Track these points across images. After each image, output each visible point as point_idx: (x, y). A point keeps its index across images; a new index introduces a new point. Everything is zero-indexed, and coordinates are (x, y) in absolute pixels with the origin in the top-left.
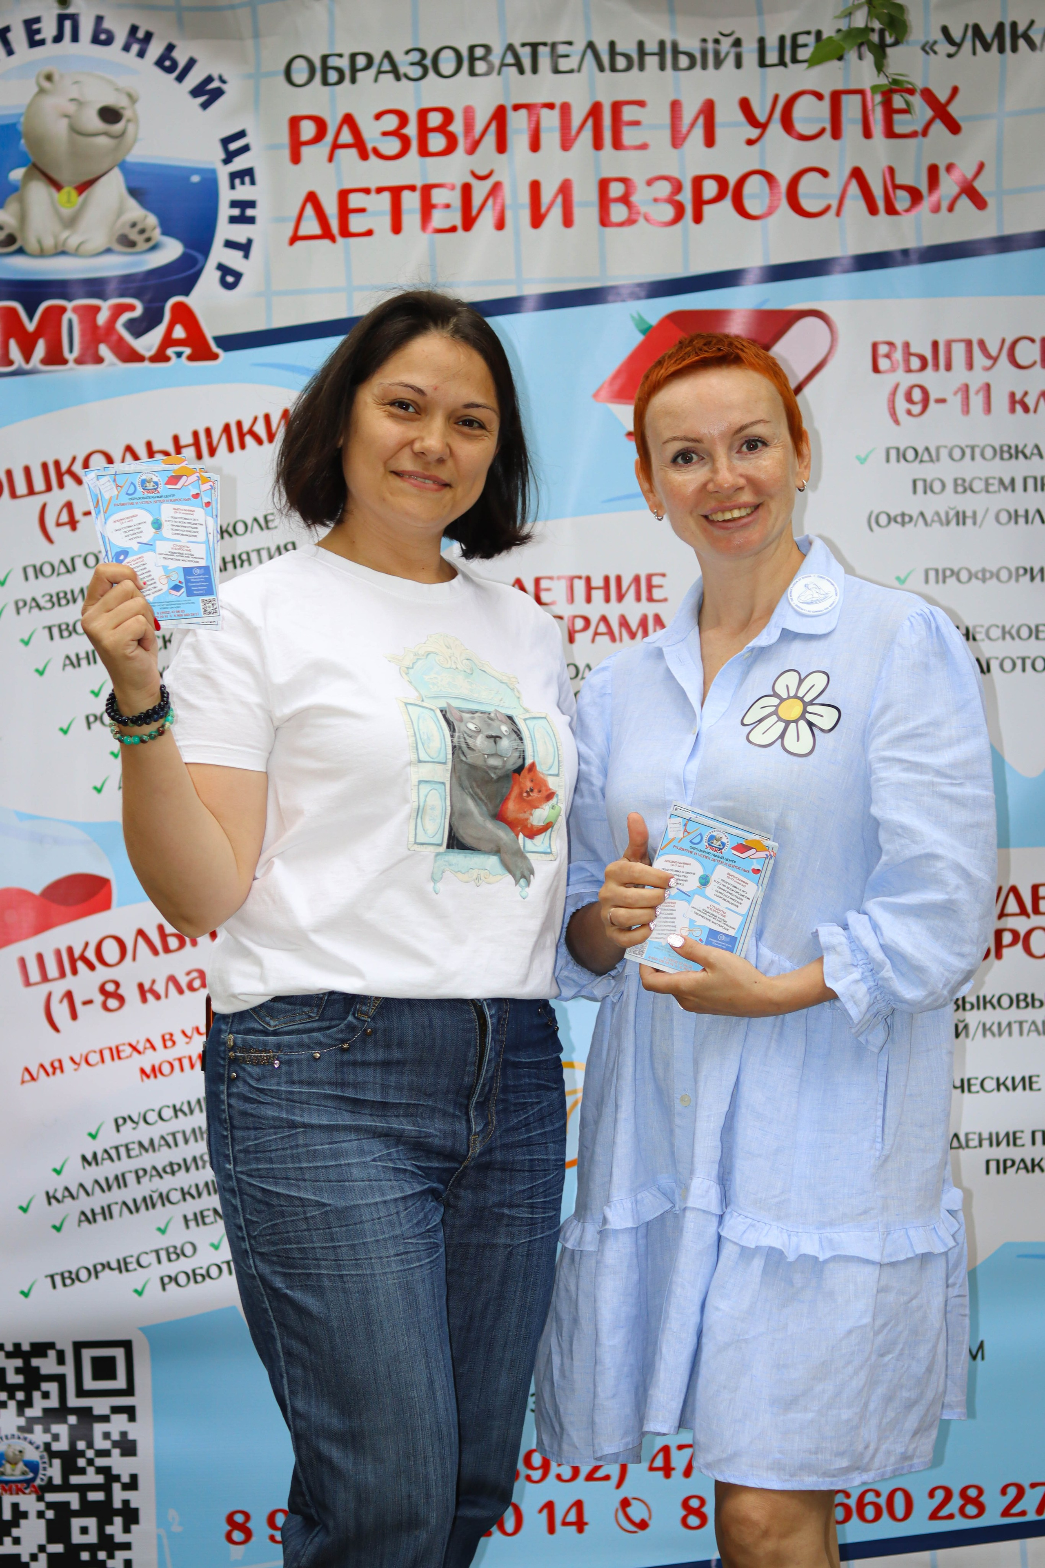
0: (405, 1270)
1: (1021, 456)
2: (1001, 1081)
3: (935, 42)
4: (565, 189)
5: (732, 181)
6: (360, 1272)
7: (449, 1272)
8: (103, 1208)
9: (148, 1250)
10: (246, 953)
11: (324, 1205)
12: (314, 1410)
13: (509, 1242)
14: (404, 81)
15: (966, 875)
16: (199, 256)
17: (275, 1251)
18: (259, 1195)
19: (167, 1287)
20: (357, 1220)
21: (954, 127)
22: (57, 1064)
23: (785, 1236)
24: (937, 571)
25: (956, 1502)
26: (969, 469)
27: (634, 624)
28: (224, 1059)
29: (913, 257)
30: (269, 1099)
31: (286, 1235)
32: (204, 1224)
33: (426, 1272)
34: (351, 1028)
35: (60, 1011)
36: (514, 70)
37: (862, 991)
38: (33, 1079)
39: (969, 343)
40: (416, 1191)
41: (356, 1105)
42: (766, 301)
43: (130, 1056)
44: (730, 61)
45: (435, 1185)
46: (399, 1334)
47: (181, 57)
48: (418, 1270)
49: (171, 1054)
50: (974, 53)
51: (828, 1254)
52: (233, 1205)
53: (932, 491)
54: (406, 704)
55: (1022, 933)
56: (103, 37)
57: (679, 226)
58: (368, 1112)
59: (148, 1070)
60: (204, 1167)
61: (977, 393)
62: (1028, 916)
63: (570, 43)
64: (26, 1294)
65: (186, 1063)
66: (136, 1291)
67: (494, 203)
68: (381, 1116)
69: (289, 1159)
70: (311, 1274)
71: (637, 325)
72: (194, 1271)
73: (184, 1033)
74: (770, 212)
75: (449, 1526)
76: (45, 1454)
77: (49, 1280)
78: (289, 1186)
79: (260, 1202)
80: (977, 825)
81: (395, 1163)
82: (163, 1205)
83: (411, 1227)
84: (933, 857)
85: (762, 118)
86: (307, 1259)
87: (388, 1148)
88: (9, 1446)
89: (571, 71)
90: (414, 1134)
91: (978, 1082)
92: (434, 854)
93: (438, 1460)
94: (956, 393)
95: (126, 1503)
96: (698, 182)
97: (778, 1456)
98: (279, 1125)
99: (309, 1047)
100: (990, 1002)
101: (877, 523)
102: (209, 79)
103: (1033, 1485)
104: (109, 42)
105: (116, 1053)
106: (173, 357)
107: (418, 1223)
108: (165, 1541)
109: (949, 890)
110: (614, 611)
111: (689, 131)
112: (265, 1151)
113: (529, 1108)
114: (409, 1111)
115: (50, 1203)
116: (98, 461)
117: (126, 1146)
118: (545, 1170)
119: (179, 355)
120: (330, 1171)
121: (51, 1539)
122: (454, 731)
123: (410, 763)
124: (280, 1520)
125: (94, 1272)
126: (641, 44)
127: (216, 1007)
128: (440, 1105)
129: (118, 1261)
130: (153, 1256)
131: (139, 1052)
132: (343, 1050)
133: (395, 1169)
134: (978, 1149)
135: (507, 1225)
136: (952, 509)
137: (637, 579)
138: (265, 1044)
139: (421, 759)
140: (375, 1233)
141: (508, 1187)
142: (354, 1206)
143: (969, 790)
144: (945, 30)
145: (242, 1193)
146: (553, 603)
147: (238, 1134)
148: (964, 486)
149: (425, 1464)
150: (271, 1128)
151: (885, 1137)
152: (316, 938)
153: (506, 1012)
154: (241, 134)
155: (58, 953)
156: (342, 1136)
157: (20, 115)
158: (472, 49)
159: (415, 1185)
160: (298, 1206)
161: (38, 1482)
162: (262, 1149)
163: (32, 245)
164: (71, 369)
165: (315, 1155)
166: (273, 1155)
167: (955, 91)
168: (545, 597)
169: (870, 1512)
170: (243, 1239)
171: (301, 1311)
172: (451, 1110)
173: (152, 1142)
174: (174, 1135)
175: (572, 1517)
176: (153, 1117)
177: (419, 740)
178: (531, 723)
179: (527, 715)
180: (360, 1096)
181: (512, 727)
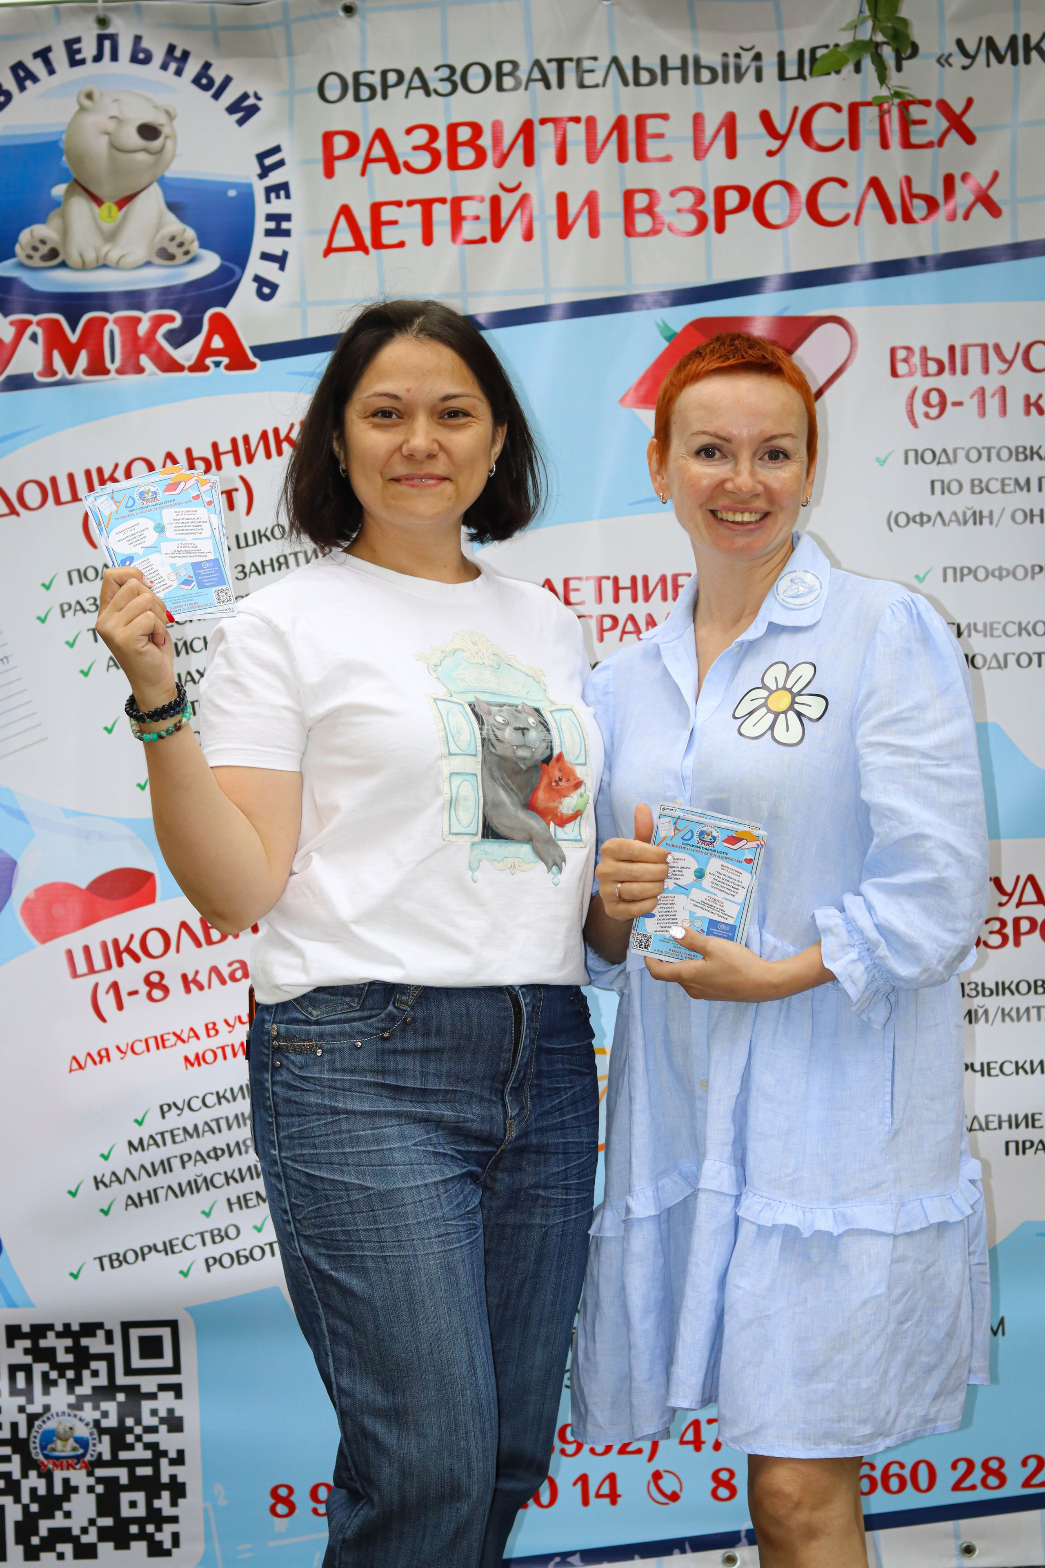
0: (446, 1251)
1: (1036, 457)
2: (1020, 1065)
3: (950, 55)
4: (591, 200)
5: (753, 192)
6: (401, 1254)
7: (486, 1252)
8: (149, 1192)
9: (193, 1233)
10: (287, 945)
11: (367, 1188)
12: (358, 1387)
13: (544, 1223)
14: (434, 97)
15: (955, 852)
16: (237, 269)
17: (320, 1234)
18: (303, 1180)
19: (212, 1268)
20: (399, 1202)
21: (969, 137)
22: (103, 1053)
23: (800, 1213)
24: (955, 569)
25: (978, 1474)
26: (986, 470)
28: (267, 1048)
29: (930, 264)
30: (312, 1087)
31: (330, 1218)
32: (247, 1207)
33: (466, 1253)
34: (392, 1018)
35: (107, 1002)
36: (541, 85)
37: (859, 970)
38: (81, 1067)
39: (985, 347)
40: (456, 1174)
41: (397, 1091)
42: (785, 309)
43: (175, 1044)
44: (751, 74)
45: (474, 1168)
46: (441, 1313)
47: (217, 74)
48: (458, 1251)
49: (215, 1043)
50: (988, 65)
51: (842, 1229)
52: (278, 1189)
53: (949, 491)
54: (435, 700)
55: (1040, 921)
56: (141, 56)
57: (702, 235)
58: (408, 1098)
59: (192, 1058)
60: (247, 1152)
61: (993, 396)
63: (595, 59)
64: (75, 1276)
65: (229, 1051)
66: (181, 1272)
67: (522, 213)
68: (421, 1102)
69: (333, 1145)
70: (355, 1255)
71: (661, 332)
72: (238, 1253)
73: (226, 1022)
74: (791, 220)
75: (489, 1499)
76: (95, 1431)
77: (97, 1262)
78: (333, 1170)
79: (305, 1186)
80: (965, 804)
81: (436, 1148)
82: (208, 1189)
83: (451, 1209)
84: (921, 837)
85: (782, 130)
86: (352, 1241)
87: (428, 1133)
88: (60, 1423)
89: (597, 86)
90: (453, 1119)
91: (998, 1066)
92: (469, 845)
93: (478, 1433)
94: (972, 396)
95: (173, 1477)
96: (720, 193)
97: (802, 1426)
98: (322, 1111)
99: (351, 1037)
100: (1009, 988)
101: (896, 523)
102: (245, 96)
104: (147, 60)
105: (161, 1042)
106: (212, 366)
107: (458, 1206)
108: (211, 1514)
109: (938, 868)
110: (641, 610)
111: (711, 143)
112: (308, 1137)
113: (563, 1092)
114: (448, 1098)
115: (98, 1188)
116: (139, 468)
117: (172, 1132)
118: (579, 1153)
119: (217, 364)
120: (372, 1155)
121: (101, 1513)
122: (483, 723)
123: (442, 757)
124: (323, 1493)
125: (141, 1254)
126: (664, 59)
127: (259, 998)
128: (477, 1091)
129: (164, 1243)
130: (198, 1238)
131: (183, 1041)
132: (384, 1039)
133: (435, 1153)
134: (998, 1131)
135: (542, 1206)
136: (969, 509)
137: (663, 579)
138: (308, 1033)
139: (452, 752)
140: (417, 1216)
141: (543, 1169)
142: (396, 1189)
143: (955, 770)
144: (960, 43)
145: (287, 1178)
146: (582, 603)
147: (283, 1120)
148: (980, 487)
149: (467, 1439)
150: (314, 1114)
151: (895, 1112)
152: (356, 929)
153: (540, 1001)
154: (277, 150)
155: (104, 945)
156: (383, 1122)
157: (63, 132)
158: (499, 65)
159: (455, 1168)
160: (342, 1190)
161: (88, 1458)
162: (306, 1135)
163: (74, 258)
164: (113, 379)
165: (357, 1140)
166: (317, 1141)
167: (970, 102)
168: (574, 597)
169: (894, 1483)
170: (288, 1222)
171: (346, 1291)
172: (488, 1096)
173: (196, 1127)
174: (217, 1121)
175: (605, 1489)
176: (197, 1104)
177: (449, 734)
178: (557, 715)
179: (553, 708)
180: (400, 1083)
181: (539, 719)
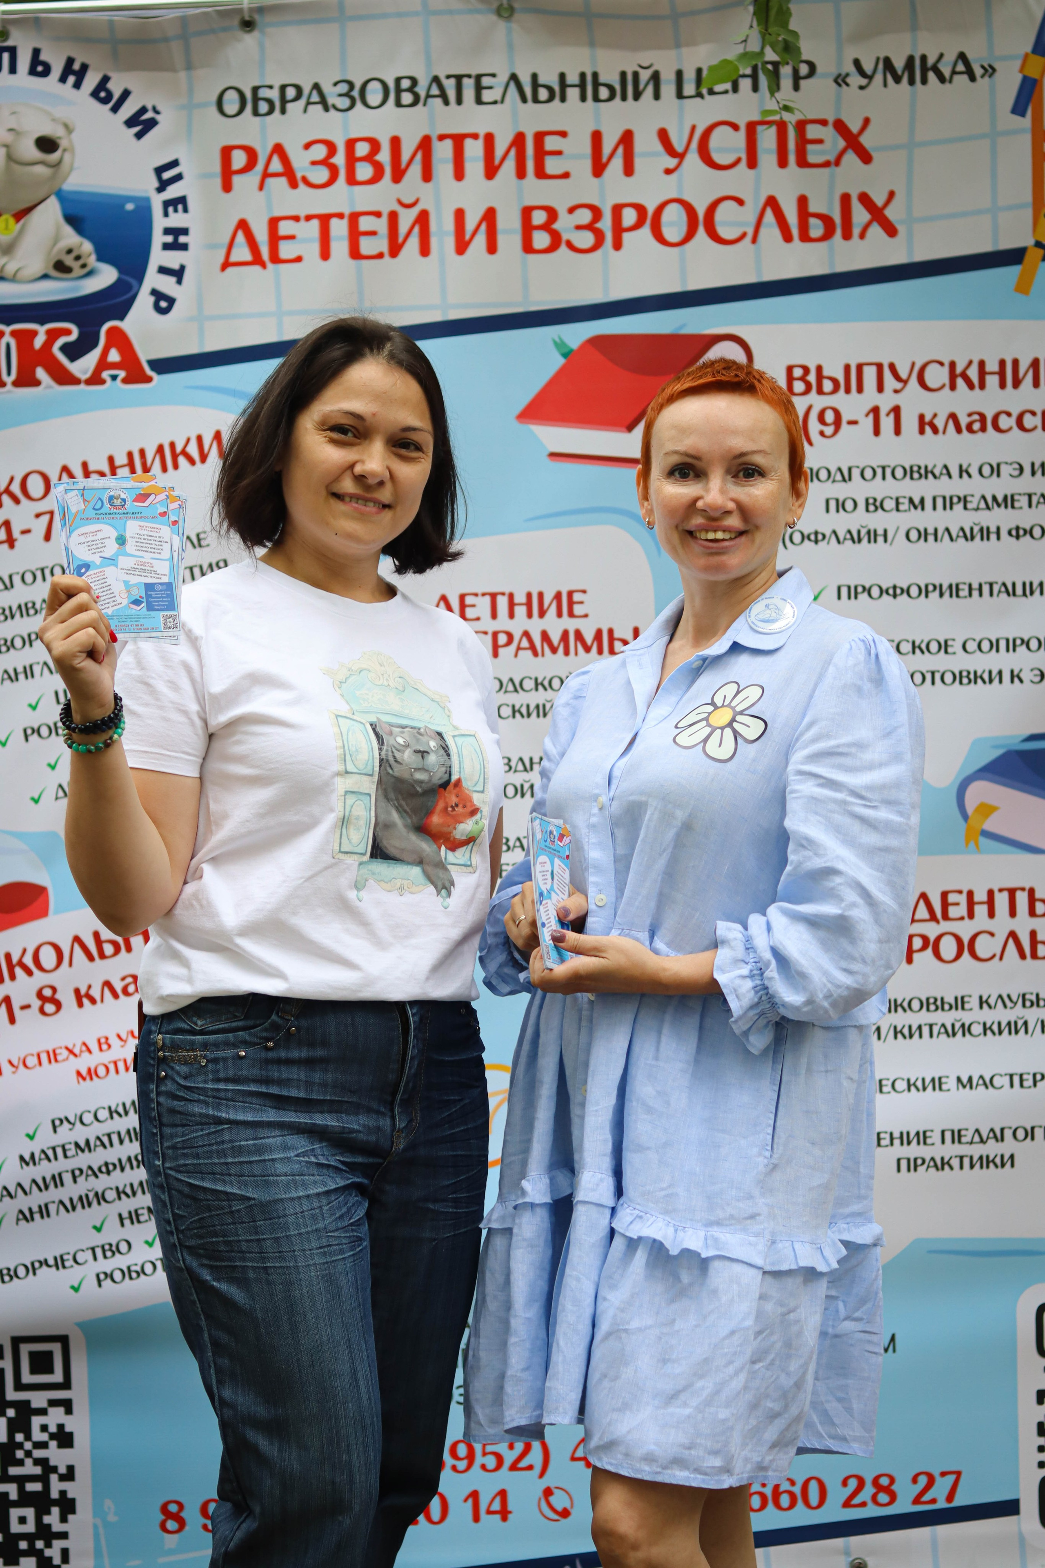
0: (327, 1263)
1: (930, 476)
2: (912, 1082)
3: (847, 75)
4: (490, 216)
5: (651, 210)
6: (284, 1264)
7: (374, 1265)
8: (40, 1207)
9: (84, 1248)
11: (249, 1199)
12: (240, 1399)
13: (433, 1236)
14: (332, 112)
16: (133, 282)
17: (202, 1244)
18: (186, 1190)
19: (103, 1283)
20: (281, 1213)
21: (866, 157)
23: (671, 1230)
24: (849, 587)
25: (869, 1490)
26: (879, 489)
27: (555, 638)
28: (153, 1059)
30: (196, 1097)
31: (212, 1228)
32: (139, 1222)
33: (348, 1265)
34: (275, 1027)
36: (439, 101)
37: (747, 989)
39: (880, 367)
40: (340, 1185)
41: (281, 1102)
42: (683, 326)
43: (67, 1059)
44: (649, 92)
45: (358, 1180)
47: (116, 88)
48: (341, 1263)
49: (107, 1057)
50: (885, 85)
51: (711, 1252)
52: (163, 1202)
53: (844, 509)
54: (337, 716)
55: (932, 938)
56: (40, 69)
57: (599, 253)
58: (293, 1108)
59: (84, 1072)
60: (137, 1166)
61: (887, 415)
62: (938, 922)
63: (494, 75)
65: (120, 1065)
66: (73, 1287)
67: (420, 231)
68: (305, 1112)
69: (215, 1155)
70: (236, 1266)
71: (558, 349)
72: (129, 1268)
73: (119, 1036)
74: (688, 239)
75: (372, 1513)
78: (215, 1181)
79: (187, 1196)
81: (319, 1159)
82: (99, 1203)
83: (333, 1221)
84: (832, 871)
85: (679, 147)
86: (233, 1251)
87: (312, 1144)
89: (495, 102)
90: (338, 1130)
91: (890, 1083)
92: (357, 863)
93: (361, 1448)
94: (867, 415)
95: (63, 1493)
96: (617, 210)
98: (205, 1121)
99: (235, 1046)
100: (901, 1005)
102: (143, 110)
103: (943, 1474)
104: (46, 72)
105: (53, 1056)
106: (109, 380)
107: (341, 1217)
108: (101, 1531)
109: (845, 905)
110: (535, 627)
111: (610, 160)
112: (192, 1147)
113: (452, 1105)
114: (333, 1107)
116: (35, 481)
117: (63, 1147)
118: (467, 1166)
119: (114, 378)
120: (254, 1166)
122: (383, 744)
123: (338, 774)
125: (32, 1269)
126: (562, 76)
128: (364, 1102)
129: (55, 1258)
130: (89, 1253)
131: (75, 1055)
132: (268, 1049)
133: (318, 1164)
134: (890, 1148)
135: (432, 1220)
136: (864, 527)
137: (558, 596)
138: (192, 1043)
139: (349, 769)
140: (298, 1226)
141: (432, 1182)
142: (278, 1200)
143: (884, 815)
144: (857, 63)
145: (170, 1189)
146: (477, 619)
147: (167, 1131)
148: (874, 505)
149: (349, 1452)
150: (197, 1124)
151: (775, 1144)
152: (241, 942)
153: (427, 1013)
154: (175, 163)
156: (266, 1132)
158: (398, 80)
159: (339, 1180)
160: (224, 1200)
162: (189, 1145)
164: (9, 392)
165: (240, 1150)
166: (200, 1150)
167: (867, 122)
168: (469, 613)
169: (785, 1500)
170: (171, 1233)
171: (227, 1302)
172: (376, 1107)
173: (88, 1142)
174: (109, 1135)
175: (496, 1506)
176: (89, 1118)
177: (347, 752)
178: (459, 740)
179: (456, 733)
180: (284, 1093)
181: (441, 743)
